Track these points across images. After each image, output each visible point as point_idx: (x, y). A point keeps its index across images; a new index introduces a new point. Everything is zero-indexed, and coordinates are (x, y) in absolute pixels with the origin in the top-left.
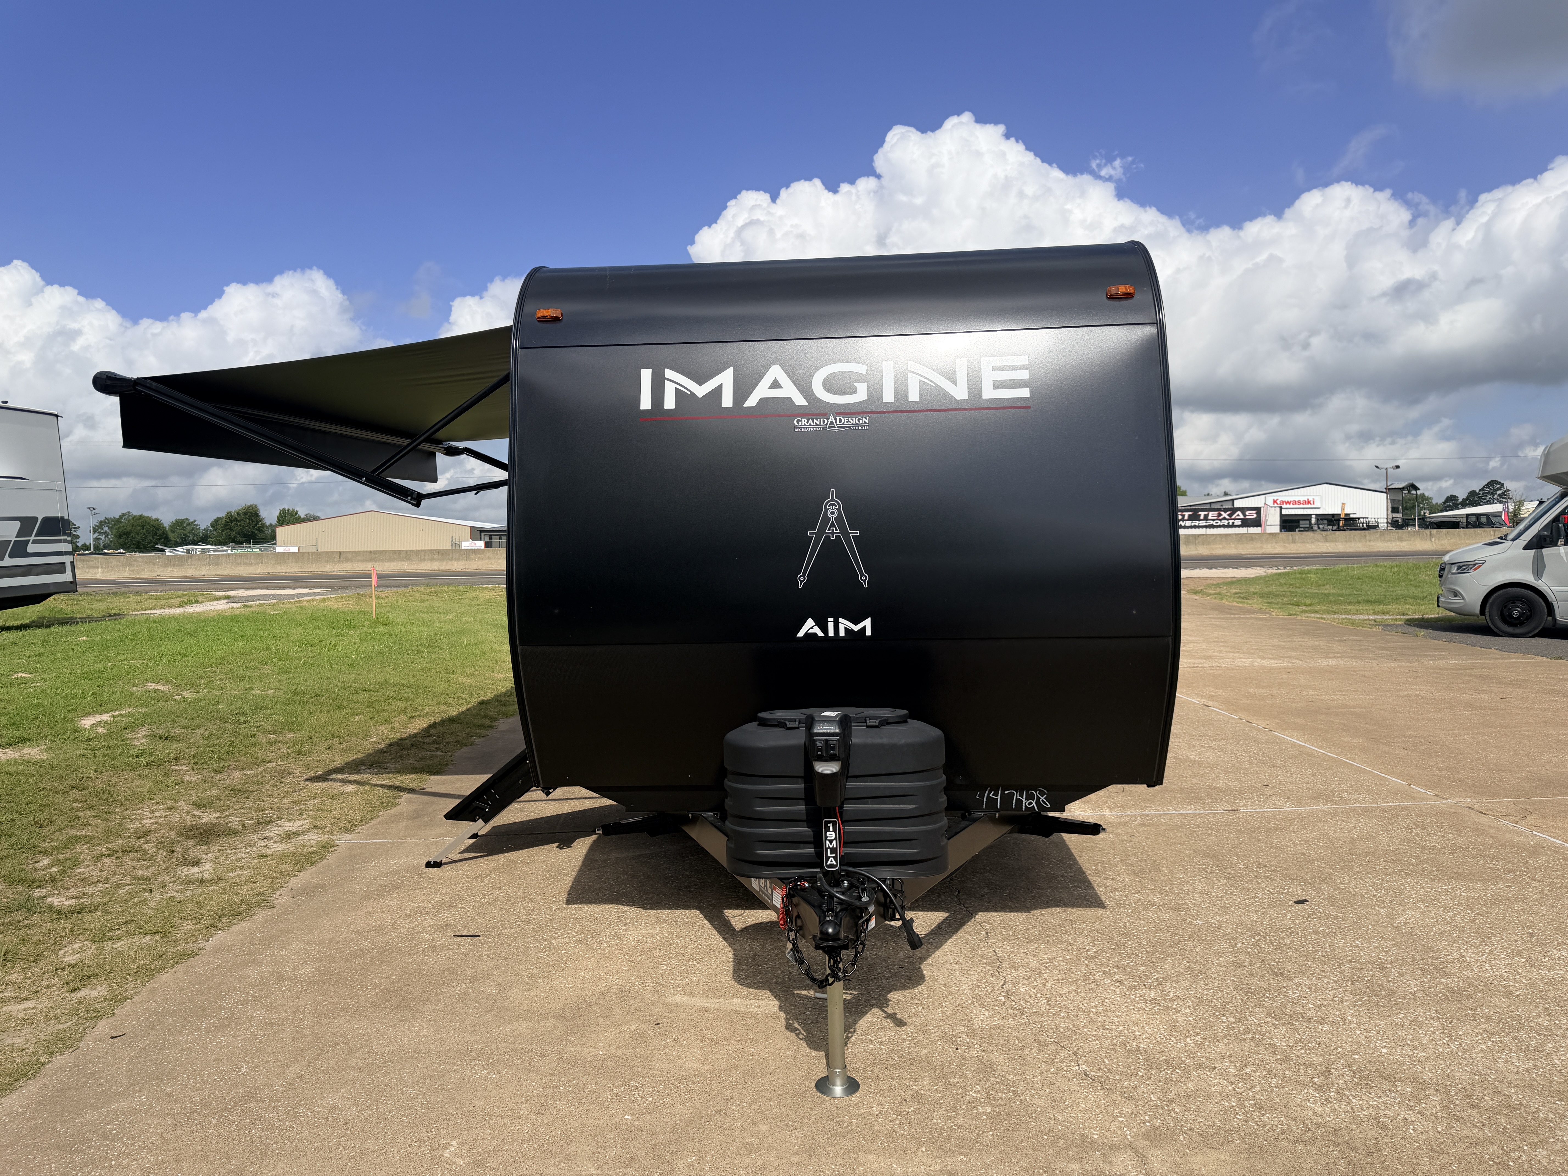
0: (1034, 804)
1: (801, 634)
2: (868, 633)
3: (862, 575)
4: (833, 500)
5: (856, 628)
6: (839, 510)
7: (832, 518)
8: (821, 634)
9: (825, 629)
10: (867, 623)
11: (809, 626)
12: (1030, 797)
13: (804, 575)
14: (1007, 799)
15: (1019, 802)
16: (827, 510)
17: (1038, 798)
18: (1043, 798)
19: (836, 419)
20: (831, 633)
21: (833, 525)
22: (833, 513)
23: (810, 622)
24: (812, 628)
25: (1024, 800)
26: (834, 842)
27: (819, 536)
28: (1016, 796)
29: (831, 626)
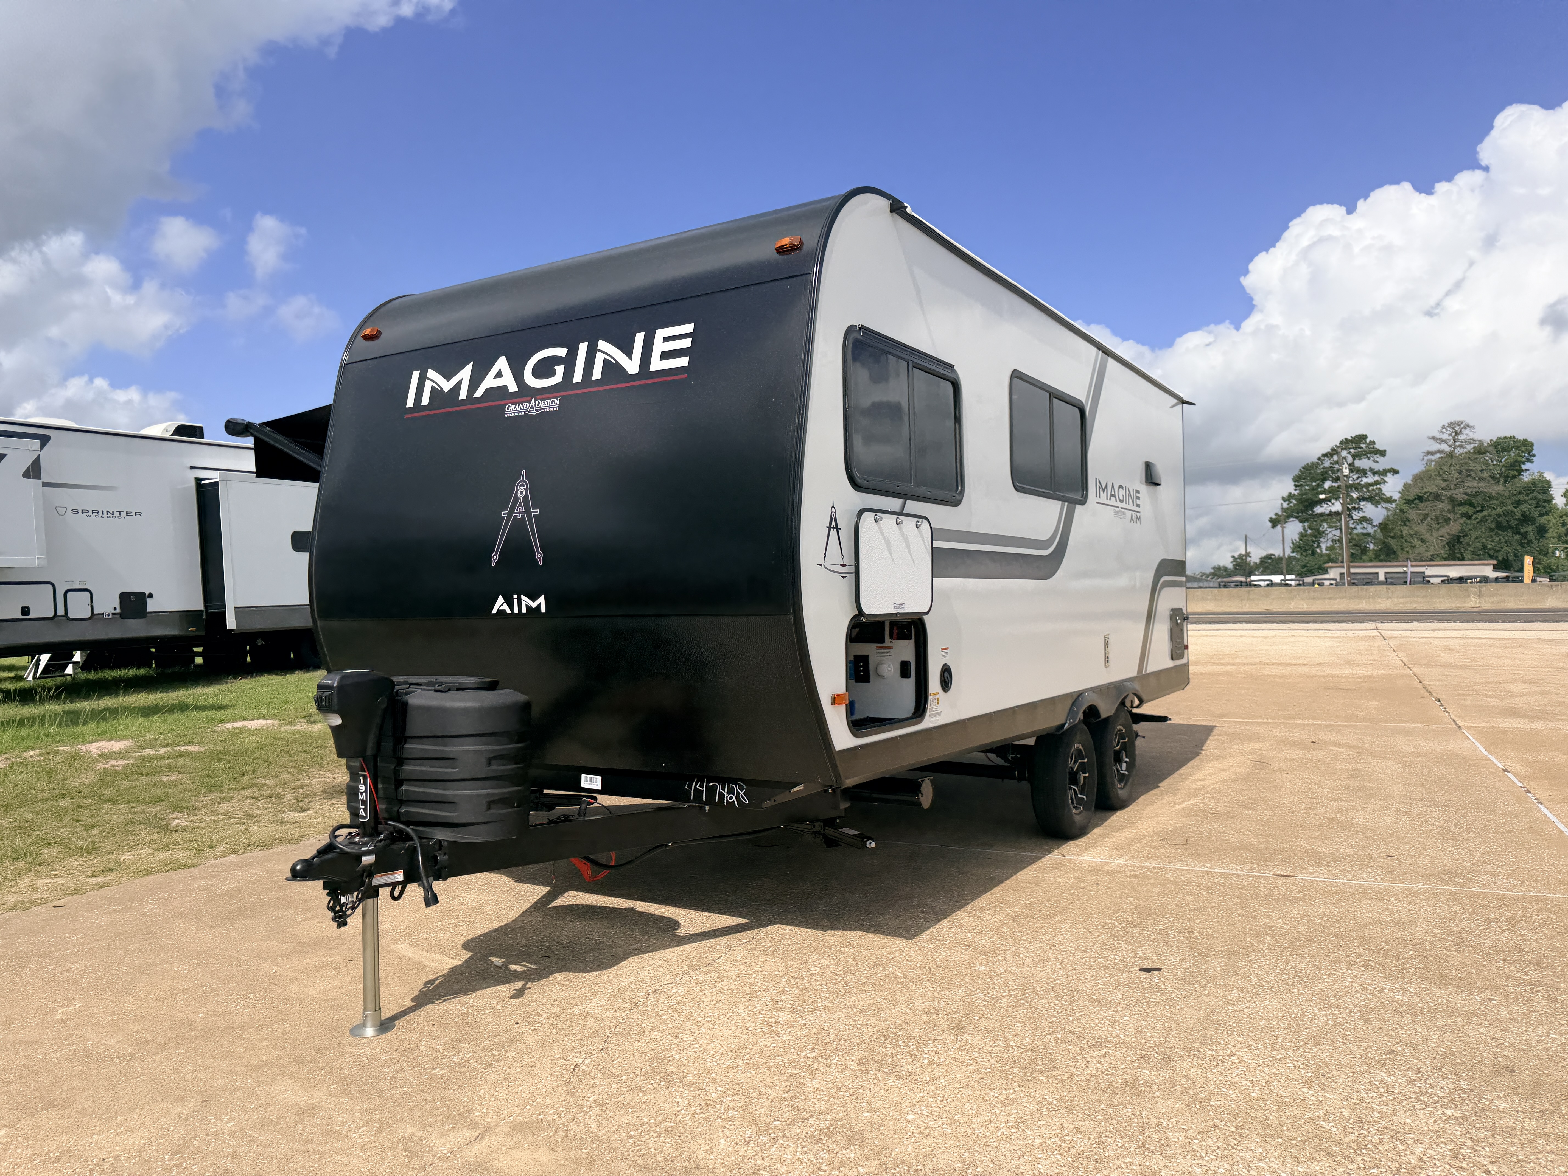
0: (734, 799)
1: (494, 611)
2: (543, 610)
3: (538, 553)
4: (523, 481)
5: (534, 605)
6: (526, 490)
7: (521, 497)
8: (509, 611)
9: (511, 606)
10: (542, 600)
11: (500, 604)
12: (731, 791)
13: (496, 554)
14: (711, 791)
15: (721, 795)
16: (517, 490)
17: (738, 793)
18: (742, 793)
19: (535, 402)
20: (516, 611)
21: (520, 505)
22: (521, 493)
23: (501, 600)
24: (502, 605)
25: (725, 794)
26: (364, 794)
27: (510, 515)
28: (719, 789)
29: (516, 602)
